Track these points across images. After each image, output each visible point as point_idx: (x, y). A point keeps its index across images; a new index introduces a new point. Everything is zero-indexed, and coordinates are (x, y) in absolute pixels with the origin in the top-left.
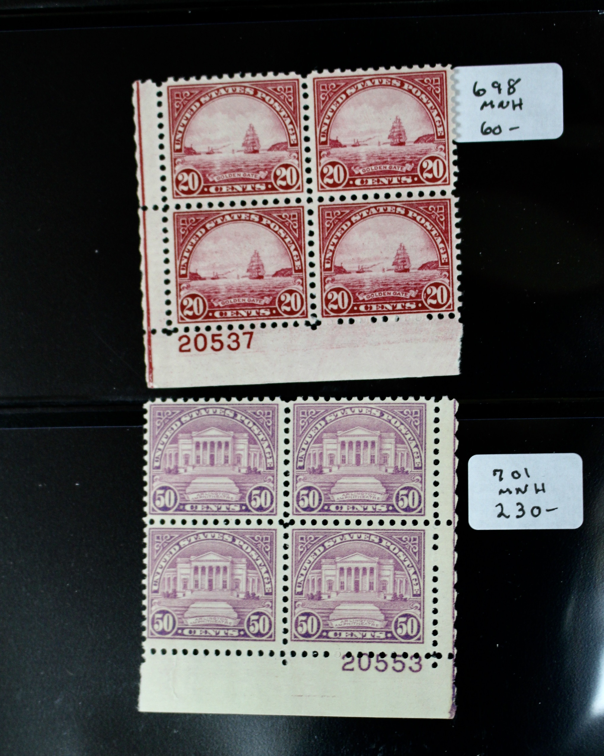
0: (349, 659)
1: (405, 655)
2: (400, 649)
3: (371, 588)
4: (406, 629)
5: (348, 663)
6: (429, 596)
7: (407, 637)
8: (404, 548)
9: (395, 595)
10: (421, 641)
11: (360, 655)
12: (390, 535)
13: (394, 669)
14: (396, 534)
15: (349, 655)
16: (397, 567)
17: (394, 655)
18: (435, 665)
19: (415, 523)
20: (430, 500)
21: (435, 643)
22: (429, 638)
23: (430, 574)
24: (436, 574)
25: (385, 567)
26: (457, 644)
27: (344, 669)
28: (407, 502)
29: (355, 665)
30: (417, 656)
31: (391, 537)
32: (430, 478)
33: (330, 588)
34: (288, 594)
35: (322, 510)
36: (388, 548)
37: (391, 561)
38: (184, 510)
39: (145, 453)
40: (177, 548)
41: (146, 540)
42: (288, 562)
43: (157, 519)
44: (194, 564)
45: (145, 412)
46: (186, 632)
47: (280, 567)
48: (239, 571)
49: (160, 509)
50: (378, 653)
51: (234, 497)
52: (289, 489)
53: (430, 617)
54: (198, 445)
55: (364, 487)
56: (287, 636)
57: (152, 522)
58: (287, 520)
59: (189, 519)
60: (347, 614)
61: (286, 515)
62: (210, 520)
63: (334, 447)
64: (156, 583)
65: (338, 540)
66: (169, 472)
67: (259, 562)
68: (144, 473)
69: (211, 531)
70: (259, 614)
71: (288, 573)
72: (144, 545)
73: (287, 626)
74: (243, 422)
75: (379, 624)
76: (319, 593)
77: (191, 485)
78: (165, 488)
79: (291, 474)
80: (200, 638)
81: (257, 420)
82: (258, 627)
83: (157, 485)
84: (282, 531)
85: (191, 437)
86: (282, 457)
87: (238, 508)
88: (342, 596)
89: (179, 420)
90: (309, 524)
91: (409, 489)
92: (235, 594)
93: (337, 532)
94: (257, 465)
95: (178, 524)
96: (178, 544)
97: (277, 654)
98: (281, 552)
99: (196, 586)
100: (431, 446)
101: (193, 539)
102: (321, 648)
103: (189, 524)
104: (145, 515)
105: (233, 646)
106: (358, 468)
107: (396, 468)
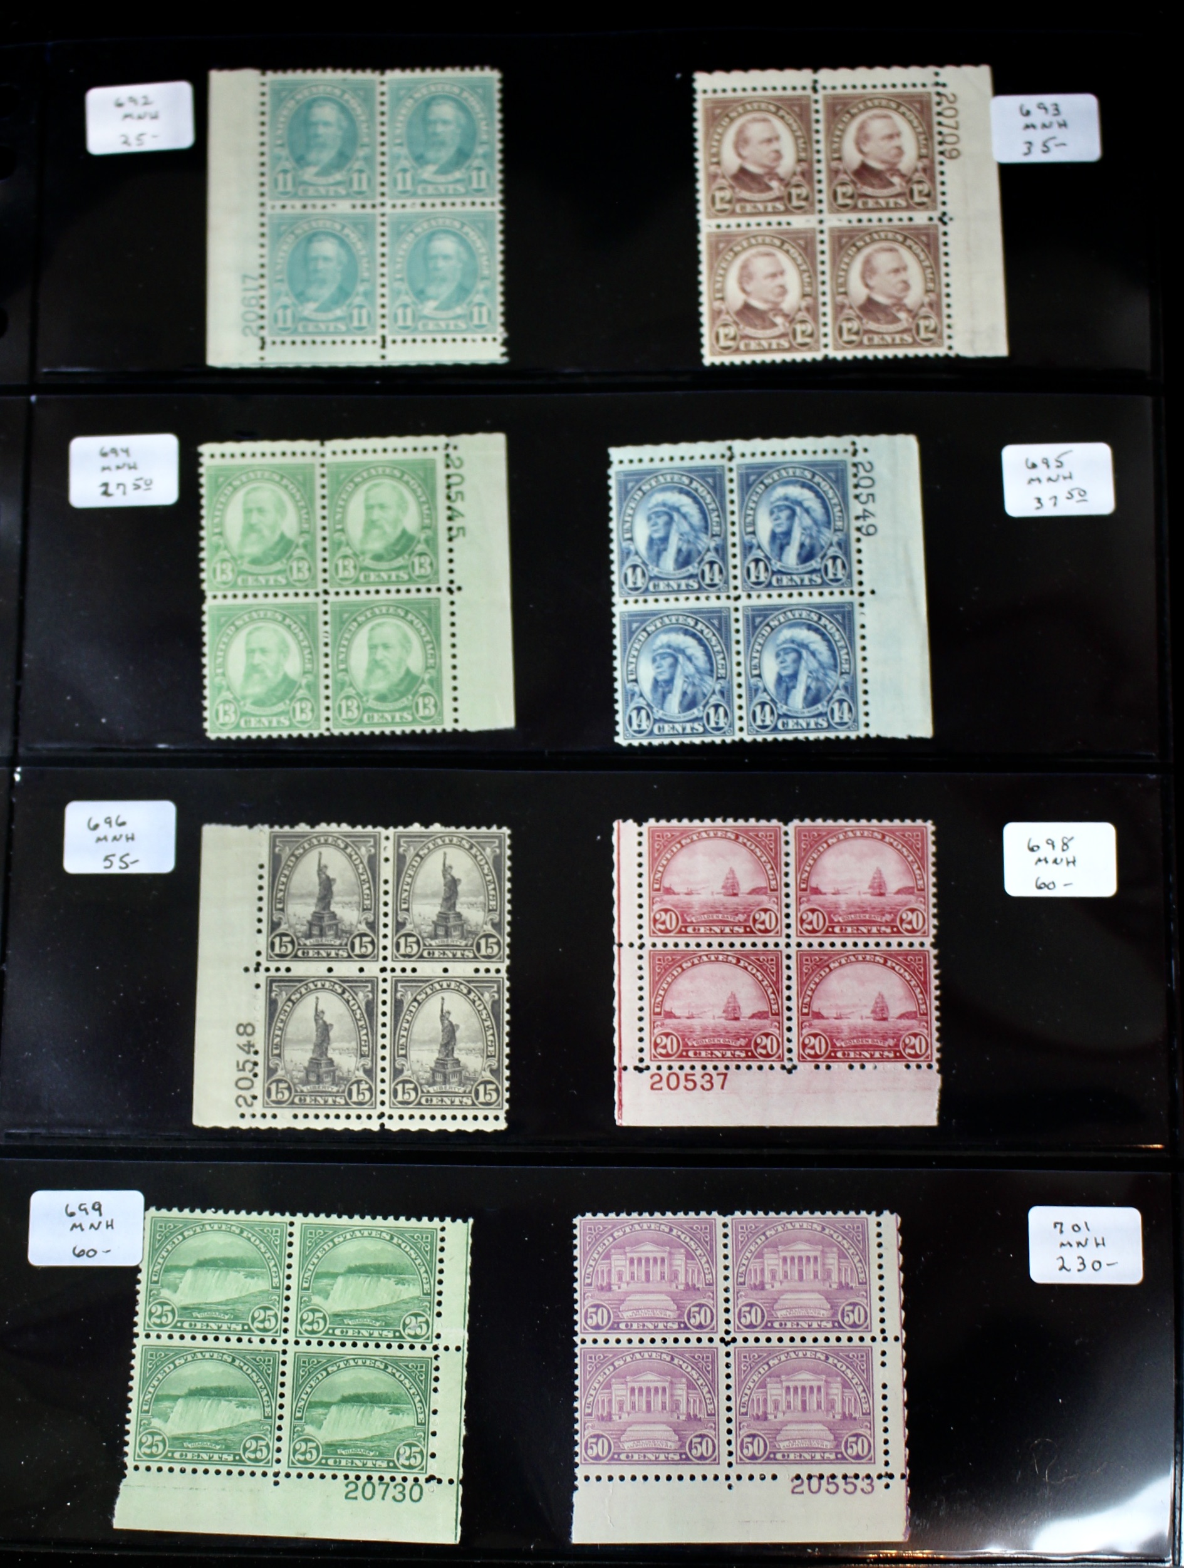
0: (799, 1482)
1: (856, 1476)
2: (850, 1470)
3: (819, 1406)
4: (857, 1449)
5: (797, 1486)
6: (879, 1414)
7: (858, 1457)
8: (851, 1365)
9: (844, 1414)
10: (872, 1461)
11: (810, 1477)
12: (836, 1352)
13: (845, 1491)
14: (843, 1351)
15: (798, 1477)
16: (845, 1385)
17: (845, 1477)
18: (887, 1486)
19: (862, 1339)
20: (876, 1315)
21: (887, 1463)
22: (881, 1458)
23: (879, 1392)
24: (885, 1392)
25: (833, 1385)
26: (909, 1464)
27: (793, 1492)
28: (852, 1318)
29: (805, 1487)
30: (868, 1477)
31: (838, 1354)
32: (876, 1294)
33: (776, 1408)
34: (732, 1415)
35: (766, 1326)
36: (835, 1365)
37: (839, 1379)
38: (618, 1328)
39: (576, 1269)
40: (611, 1368)
41: (577, 1361)
42: (731, 1382)
43: (589, 1339)
44: (630, 1385)
45: (575, 1226)
46: (623, 1457)
47: (722, 1387)
48: (679, 1392)
49: (592, 1328)
50: (829, 1474)
51: (671, 1315)
52: (730, 1305)
53: (880, 1436)
54: (632, 1261)
55: (807, 1303)
56: (732, 1459)
57: (583, 1341)
58: (728, 1338)
59: (624, 1338)
60: (794, 1434)
61: (727, 1332)
62: (647, 1338)
63: (776, 1262)
64: (588, 1405)
65: (783, 1358)
66: (602, 1289)
67: (700, 1382)
68: (575, 1291)
69: (647, 1350)
70: (702, 1436)
71: (731, 1392)
72: (576, 1366)
73: (732, 1448)
74: (679, 1237)
75: (829, 1445)
76: (765, 1413)
77: (626, 1303)
78: (597, 1306)
79: (731, 1290)
80: (638, 1463)
81: (694, 1235)
82: (701, 1450)
83: (588, 1302)
84: (723, 1349)
85: (625, 1253)
86: (722, 1273)
87: (676, 1326)
88: (789, 1416)
89: (612, 1235)
90: (751, 1342)
91: (854, 1304)
92: (675, 1416)
93: (781, 1350)
94: (695, 1281)
95: (612, 1343)
96: (612, 1364)
97: (722, 1478)
98: (723, 1371)
99: (633, 1407)
100: (875, 1261)
101: (628, 1359)
102: (768, 1470)
103: (624, 1343)
104: (576, 1334)
105: (674, 1471)
106: (801, 1284)
107: (840, 1283)
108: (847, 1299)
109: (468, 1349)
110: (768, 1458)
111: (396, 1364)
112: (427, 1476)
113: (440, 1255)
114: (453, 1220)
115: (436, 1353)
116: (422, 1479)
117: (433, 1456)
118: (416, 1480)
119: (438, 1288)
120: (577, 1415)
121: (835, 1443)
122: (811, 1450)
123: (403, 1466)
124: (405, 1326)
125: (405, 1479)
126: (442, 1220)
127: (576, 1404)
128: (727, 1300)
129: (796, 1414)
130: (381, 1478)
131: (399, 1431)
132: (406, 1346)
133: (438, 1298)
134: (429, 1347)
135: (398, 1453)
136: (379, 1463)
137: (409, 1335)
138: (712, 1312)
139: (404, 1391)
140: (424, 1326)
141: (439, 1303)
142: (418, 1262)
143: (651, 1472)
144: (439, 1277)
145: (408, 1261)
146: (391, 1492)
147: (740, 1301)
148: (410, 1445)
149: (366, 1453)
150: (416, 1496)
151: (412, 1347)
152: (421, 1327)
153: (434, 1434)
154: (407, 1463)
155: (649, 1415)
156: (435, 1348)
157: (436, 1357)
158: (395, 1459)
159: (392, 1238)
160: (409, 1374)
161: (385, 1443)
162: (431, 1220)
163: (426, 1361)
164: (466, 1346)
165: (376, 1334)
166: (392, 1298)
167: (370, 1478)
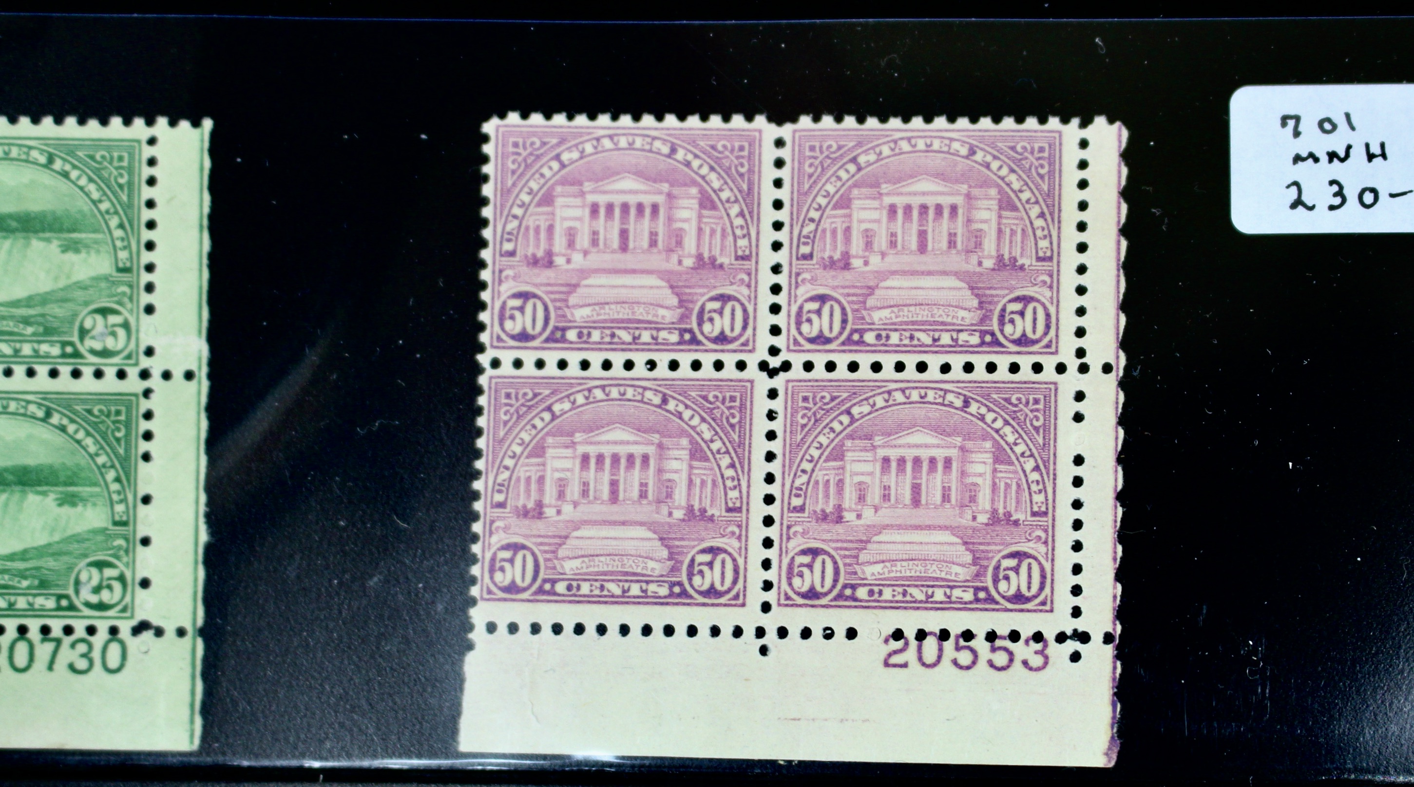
0: (900, 644)
1: (1014, 636)
2: (1003, 624)
3: (946, 498)
4: (1017, 583)
5: (896, 652)
6: (1066, 515)
7: (1019, 598)
8: (1013, 418)
9: (995, 511)
10: (1047, 606)
11: (921, 635)
12: (985, 393)
13: (991, 664)
14: (998, 390)
15: (898, 635)
16: (1000, 457)
17: (991, 637)
18: (1076, 657)
19: (1037, 368)
20: (1069, 322)
21: (1076, 612)
22: (1065, 601)
23: (1066, 471)
24: (1079, 471)
25: (975, 457)
26: (1121, 614)
27: (887, 664)
28: (1021, 326)
29: (910, 655)
30: (1038, 637)
31: (987, 396)
32: (1070, 280)
33: (861, 498)
34: (773, 510)
35: (849, 341)
36: (982, 418)
37: (988, 445)
38: (563, 340)
39: (485, 223)
40: (547, 416)
41: (482, 401)
42: (775, 446)
43: (507, 358)
44: (581, 449)
45: (485, 139)
46: (561, 587)
47: (758, 456)
48: (674, 465)
49: (513, 337)
50: (959, 631)
51: (668, 316)
52: (781, 299)
53: (1066, 558)
54: (594, 210)
55: (934, 295)
56: (771, 596)
57: (496, 363)
58: (775, 362)
59: (574, 359)
60: (893, 551)
61: (774, 351)
62: (618, 360)
63: (875, 215)
64: (500, 488)
65: (880, 402)
66: (534, 262)
67: (716, 445)
68: (483, 265)
69: (618, 383)
70: (713, 551)
71: (774, 467)
72: (479, 411)
73: (771, 575)
74: (688, 164)
75: (962, 573)
76: (839, 509)
77: (580, 290)
78: (525, 296)
79: (785, 269)
80: (589, 600)
81: (718, 160)
82: (711, 577)
83: (508, 288)
84: (764, 383)
85: (582, 194)
86: (769, 236)
87: (674, 338)
88: (886, 515)
89: (557, 157)
90: (819, 371)
91: (1026, 300)
92: (665, 510)
93: (877, 386)
94: (716, 252)
95: (551, 368)
96: (549, 409)
97: (749, 632)
98: (762, 425)
99: (585, 493)
100: (1071, 216)
101: (580, 399)
102: (840, 620)
103: (574, 369)
104: (481, 349)
105: (658, 617)
106: (923, 258)
107: (1000, 258)
108: (1012, 289)
109: (210, 376)
110: (840, 596)
111: (69, 407)
112: (134, 622)
113: (147, 192)
114: (173, 123)
115: (146, 384)
116: (125, 628)
117: (145, 583)
118: (114, 631)
119: (147, 257)
120: (478, 506)
121: (974, 569)
122: (928, 582)
123: (88, 605)
124: (83, 333)
125: (91, 630)
126: (150, 122)
127: (477, 485)
128: (776, 289)
129: (900, 511)
130: (45, 630)
131: (77, 538)
132: (88, 372)
133: (146, 277)
134: (133, 373)
135: (77, 583)
136: (39, 601)
137: (93, 352)
138: (745, 310)
139: (83, 460)
140: (121, 332)
141: (150, 288)
142: (104, 206)
143: (614, 617)
144: (147, 235)
145: (83, 204)
146: (66, 655)
147: (801, 291)
148: (100, 565)
149: (14, 583)
150: (113, 662)
151: (98, 374)
152: (114, 334)
153: (145, 542)
154: (94, 599)
155: (615, 508)
156: (145, 375)
157: (147, 393)
158: (71, 591)
159: (51, 160)
160: (95, 427)
161: (51, 563)
162: (127, 122)
163: (125, 400)
164: (205, 370)
165: (27, 350)
166: (56, 279)
167: (23, 630)
